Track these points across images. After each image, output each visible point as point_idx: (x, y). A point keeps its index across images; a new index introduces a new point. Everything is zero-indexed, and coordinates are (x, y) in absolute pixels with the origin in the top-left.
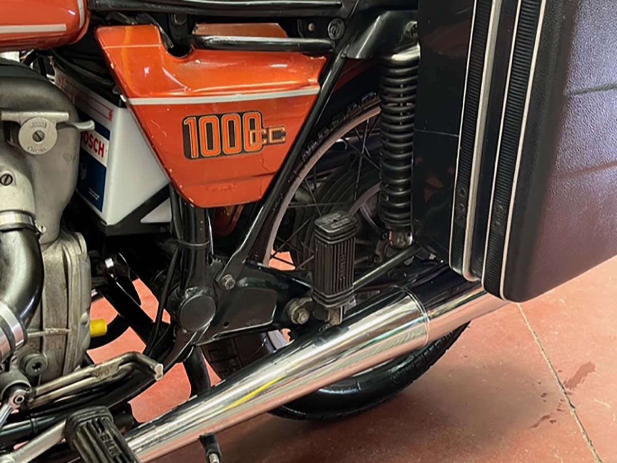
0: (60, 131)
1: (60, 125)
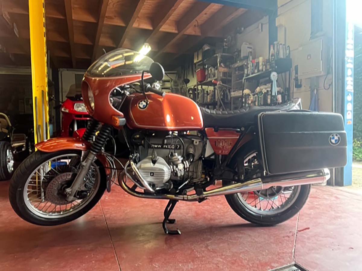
1: (199, 142)
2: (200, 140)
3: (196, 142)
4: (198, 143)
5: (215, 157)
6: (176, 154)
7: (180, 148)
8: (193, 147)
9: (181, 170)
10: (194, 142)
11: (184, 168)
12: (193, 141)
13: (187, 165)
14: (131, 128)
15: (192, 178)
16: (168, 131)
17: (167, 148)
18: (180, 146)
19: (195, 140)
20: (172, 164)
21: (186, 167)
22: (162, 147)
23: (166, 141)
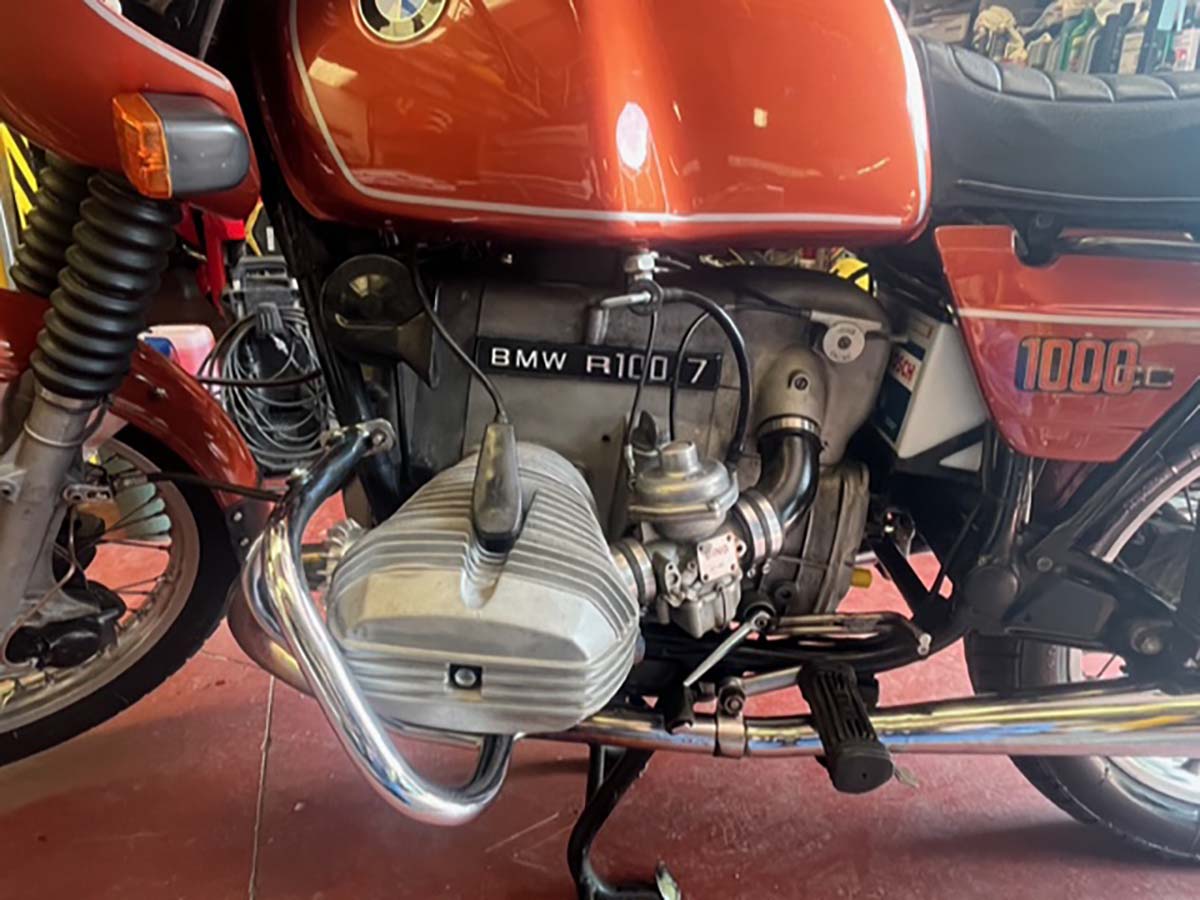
0: (869, 342)
1: (870, 335)
2: (876, 326)
3: (844, 343)
4: (858, 345)
5: (986, 455)
6: (688, 453)
7: (710, 381)
8: (812, 380)
9: (716, 588)
10: (830, 342)
11: (746, 562)
12: (822, 328)
13: (766, 533)
14: (321, 215)
15: (788, 595)
16: (623, 248)
17: (612, 378)
18: (714, 367)
19: (838, 326)
20: (647, 532)
21: (760, 550)
22: (574, 371)
23: (601, 325)
